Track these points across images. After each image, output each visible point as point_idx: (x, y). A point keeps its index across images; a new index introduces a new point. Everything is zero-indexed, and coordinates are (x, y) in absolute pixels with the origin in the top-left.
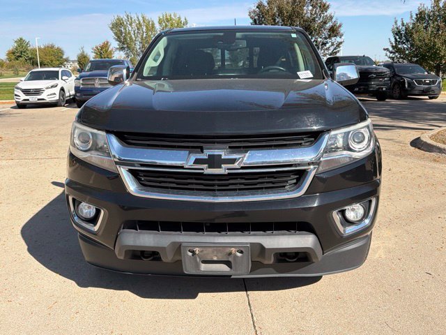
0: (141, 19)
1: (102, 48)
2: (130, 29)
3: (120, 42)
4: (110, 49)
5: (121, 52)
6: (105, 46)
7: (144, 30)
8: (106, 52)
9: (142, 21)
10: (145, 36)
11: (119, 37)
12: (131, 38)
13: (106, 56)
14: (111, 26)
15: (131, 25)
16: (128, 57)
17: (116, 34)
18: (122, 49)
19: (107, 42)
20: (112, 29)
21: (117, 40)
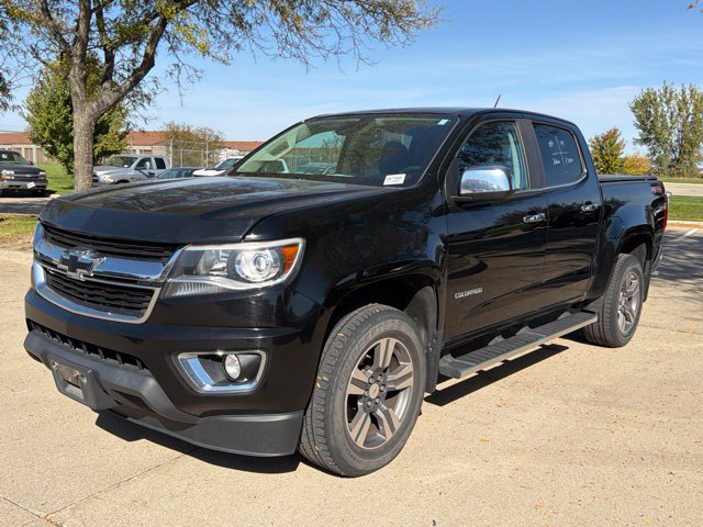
0: (688, 92)
1: (605, 138)
2: (665, 109)
3: (644, 130)
4: (618, 142)
5: (644, 146)
6: (611, 137)
7: (690, 111)
8: (611, 145)
9: (688, 97)
10: (690, 120)
11: (643, 123)
12: (664, 124)
13: (609, 152)
14: (633, 105)
15: (668, 102)
16: (654, 154)
17: (639, 117)
18: (645, 141)
19: (616, 130)
20: (633, 110)
21: (639, 127)
